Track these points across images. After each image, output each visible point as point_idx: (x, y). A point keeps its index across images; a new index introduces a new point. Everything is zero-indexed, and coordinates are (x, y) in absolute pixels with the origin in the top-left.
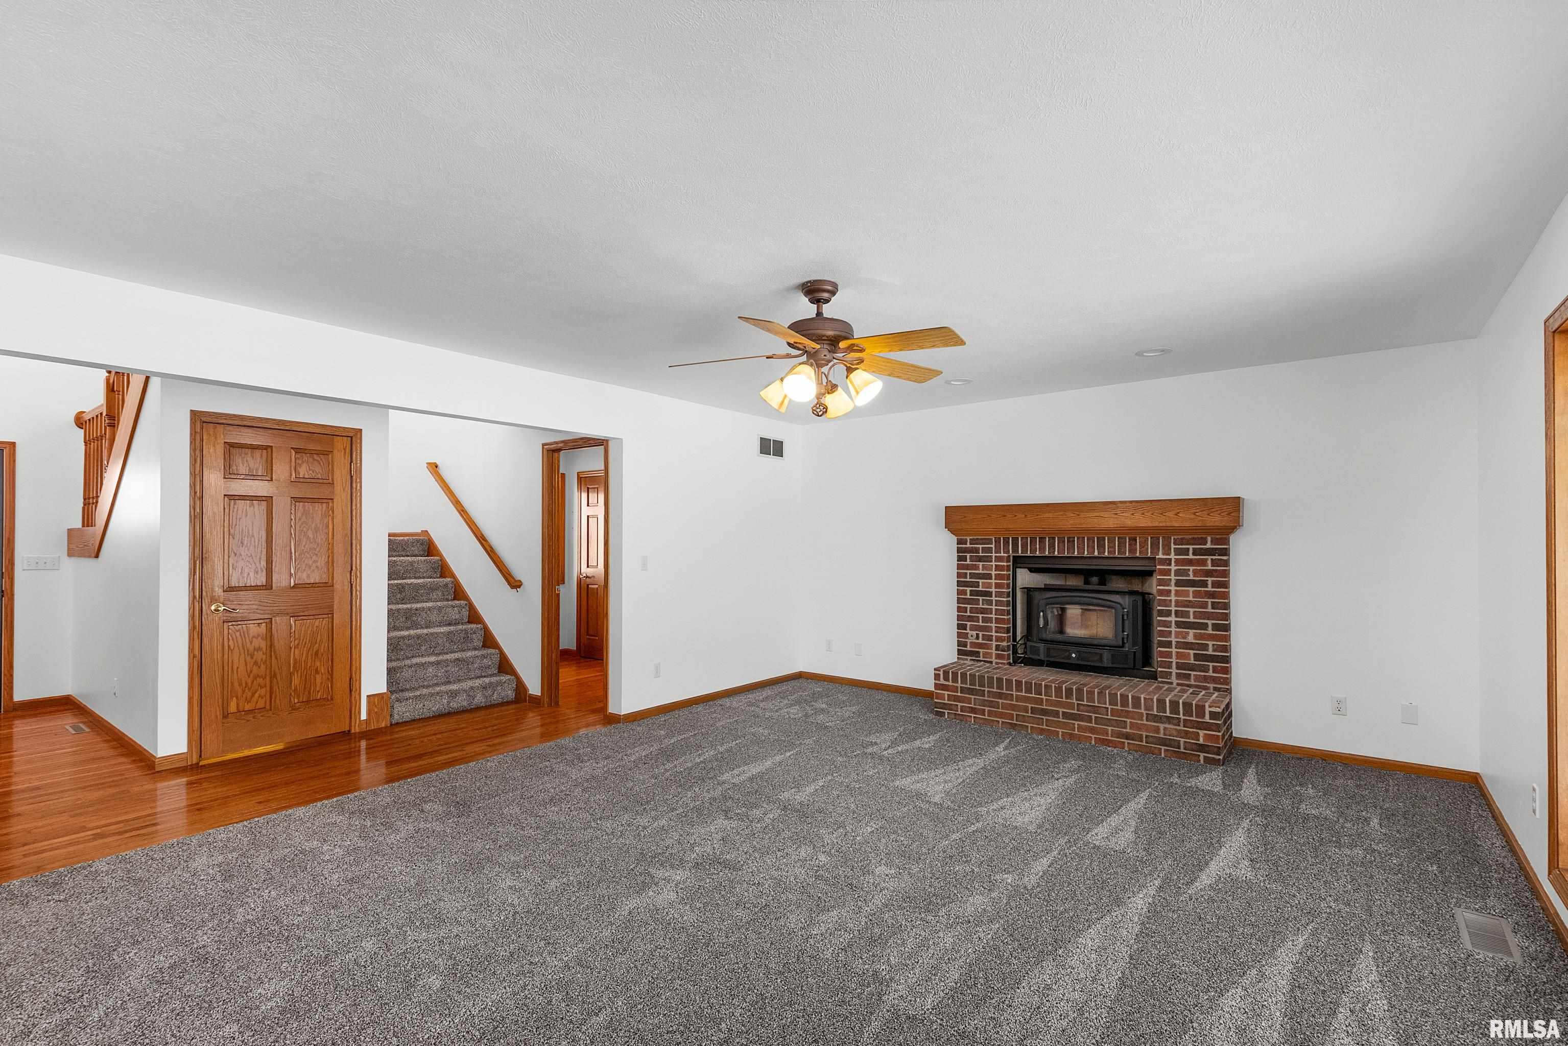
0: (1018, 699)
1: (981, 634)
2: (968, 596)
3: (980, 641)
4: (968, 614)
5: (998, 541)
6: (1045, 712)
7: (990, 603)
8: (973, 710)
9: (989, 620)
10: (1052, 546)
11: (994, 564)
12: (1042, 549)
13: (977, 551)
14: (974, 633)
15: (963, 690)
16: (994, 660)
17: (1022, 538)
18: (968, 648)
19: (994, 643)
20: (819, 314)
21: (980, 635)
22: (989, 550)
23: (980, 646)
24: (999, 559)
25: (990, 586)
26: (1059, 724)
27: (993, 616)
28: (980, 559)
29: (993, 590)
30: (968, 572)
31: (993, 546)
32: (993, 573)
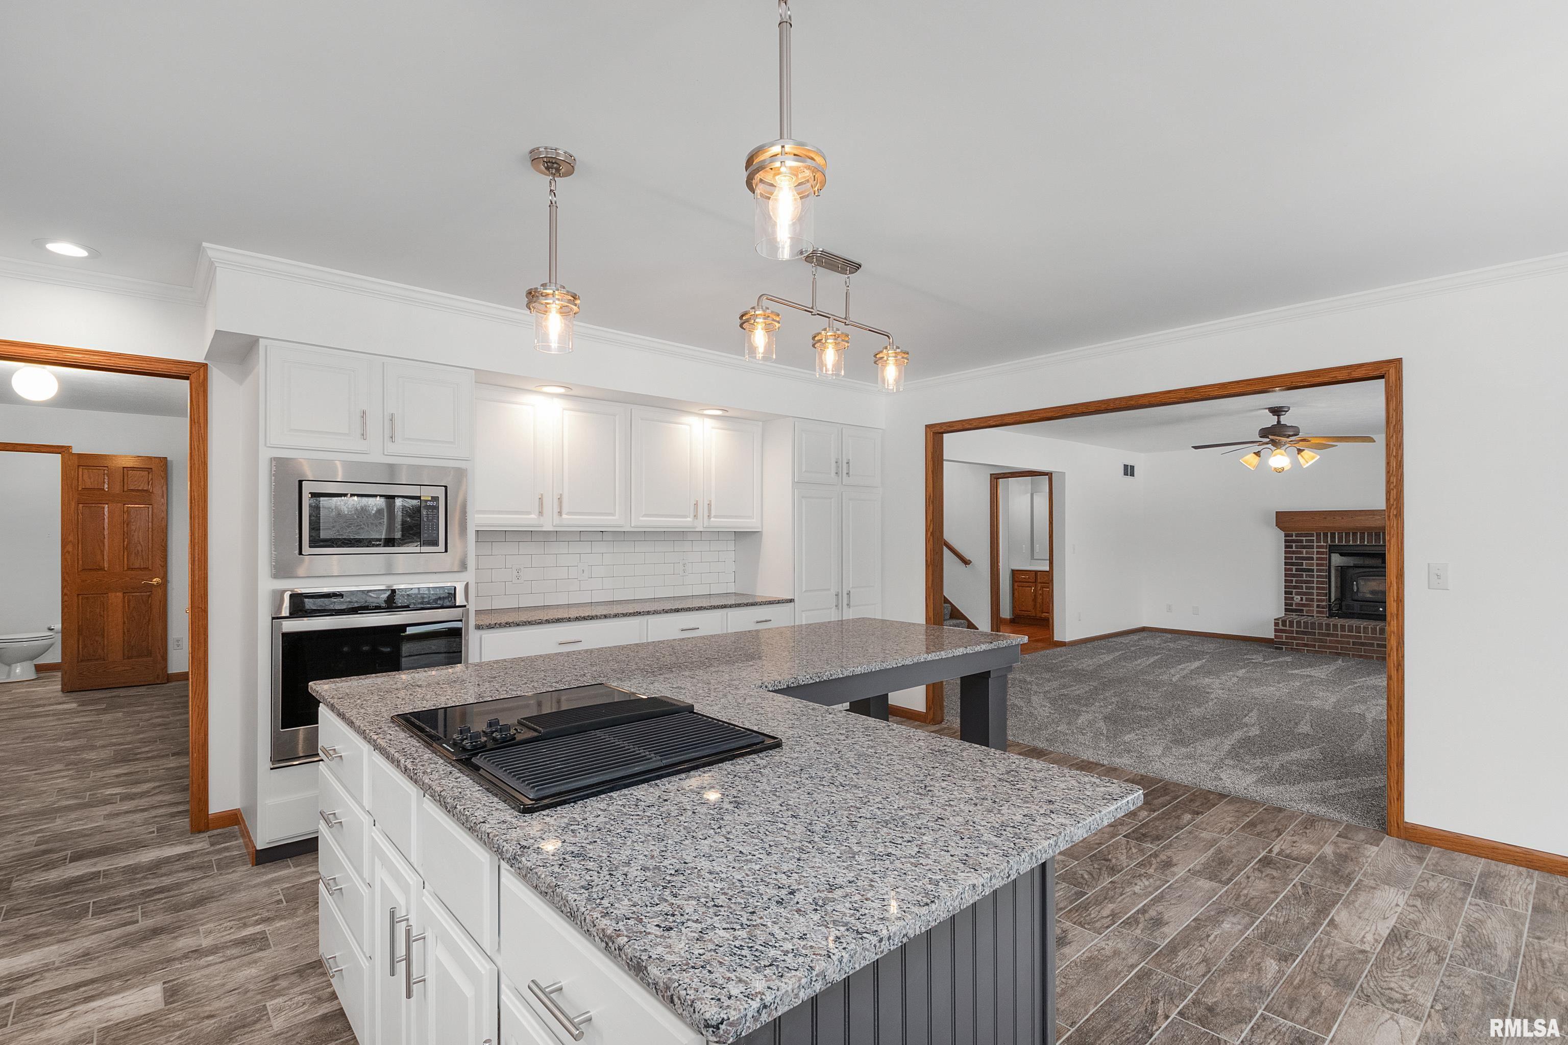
0: (1342, 636)
1: (1304, 598)
2: (1294, 572)
3: (1304, 602)
4: (1294, 584)
5: (1318, 535)
6: (1363, 644)
7: (1313, 576)
8: (1306, 645)
9: (1312, 588)
10: (1362, 539)
11: (1315, 550)
12: (1355, 540)
13: (1301, 541)
14: (1299, 597)
15: (1297, 632)
16: (1315, 614)
17: (1339, 533)
18: (1294, 607)
19: (1315, 604)
20: (1279, 422)
21: (1304, 599)
22: (1312, 541)
23: (1304, 605)
24: (1318, 547)
25: (1312, 565)
26: (1374, 651)
27: (1315, 585)
28: (1304, 547)
29: (1315, 568)
30: (1294, 556)
31: (1315, 538)
32: (1315, 556)
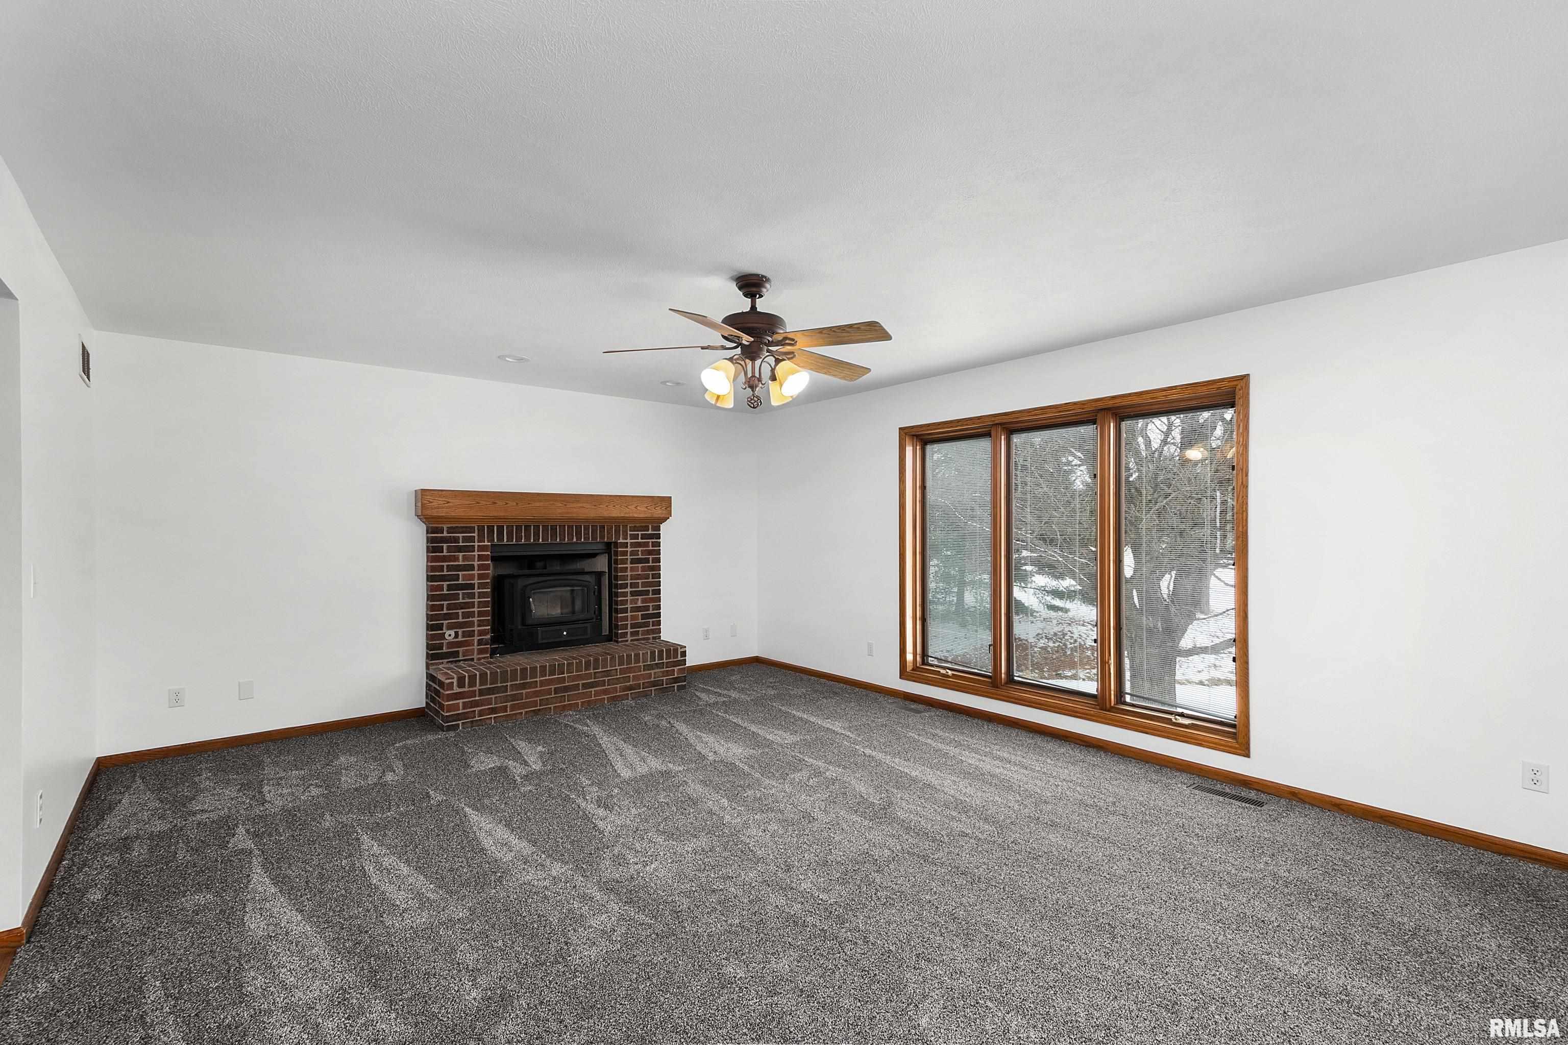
1: (460, 631)
2: (445, 592)
3: (460, 639)
4: (445, 611)
5: (481, 529)
7: (472, 596)
9: (472, 614)
10: (537, 535)
11: (476, 553)
12: (528, 537)
13: (456, 540)
14: (452, 633)
16: (475, 656)
17: (508, 527)
18: (445, 650)
19: (476, 638)
20: (753, 307)
21: (460, 633)
22: (472, 539)
23: (460, 644)
24: (481, 548)
25: (472, 577)
27: (476, 609)
28: (460, 549)
29: (476, 581)
30: (445, 564)
31: (475, 535)
32: (476, 563)
